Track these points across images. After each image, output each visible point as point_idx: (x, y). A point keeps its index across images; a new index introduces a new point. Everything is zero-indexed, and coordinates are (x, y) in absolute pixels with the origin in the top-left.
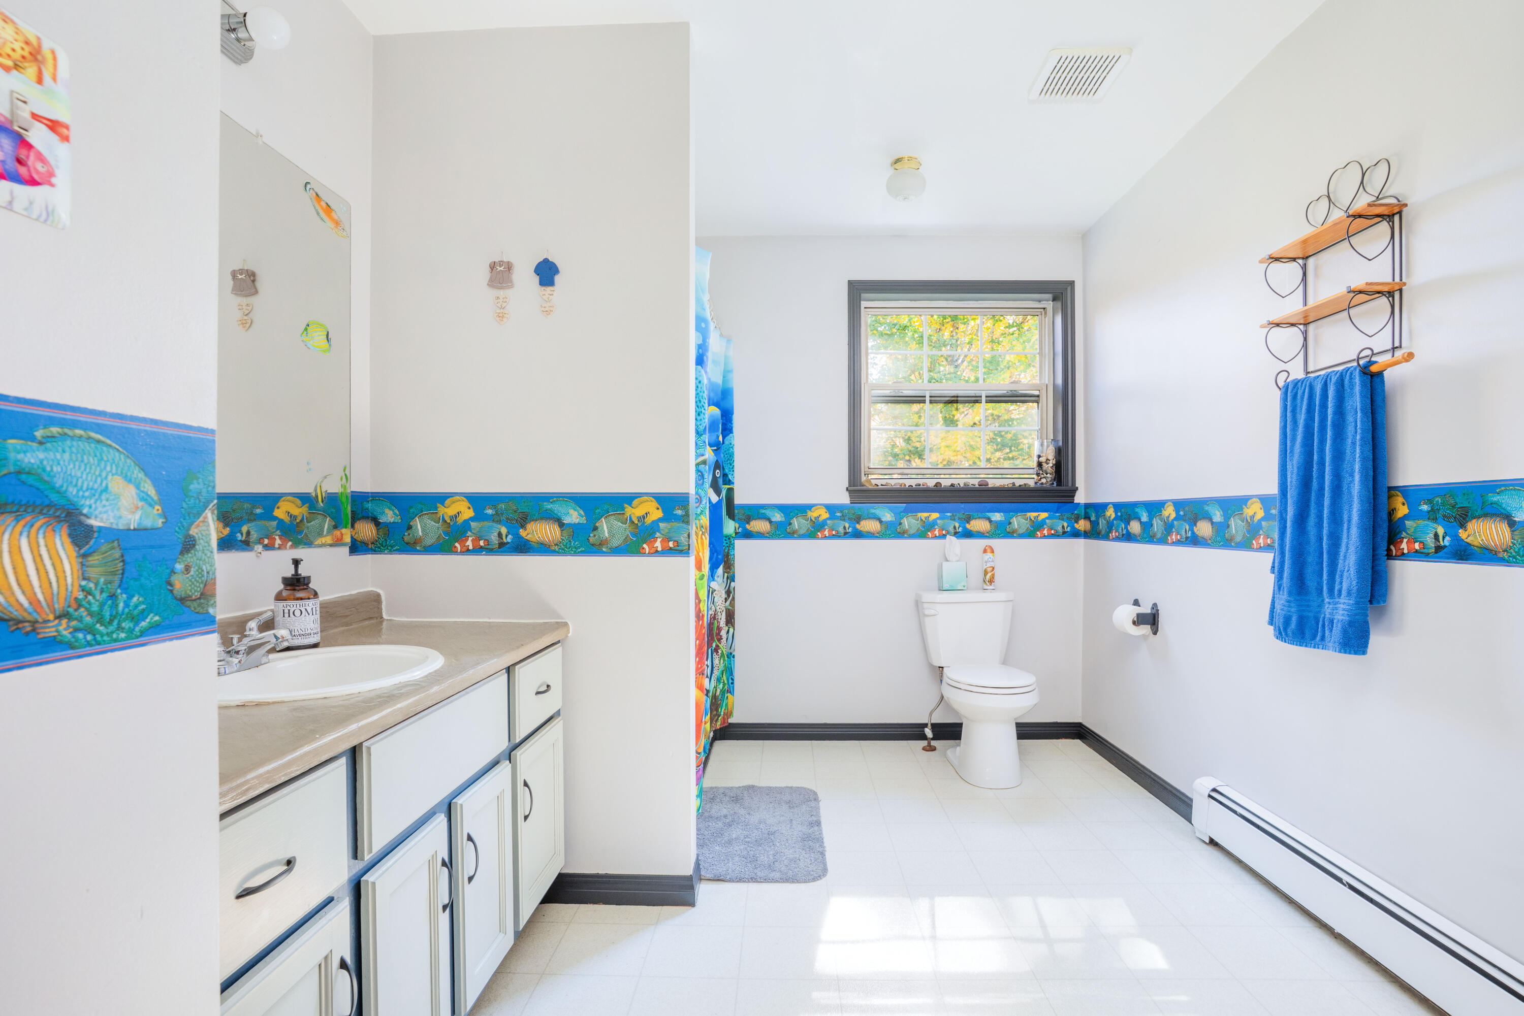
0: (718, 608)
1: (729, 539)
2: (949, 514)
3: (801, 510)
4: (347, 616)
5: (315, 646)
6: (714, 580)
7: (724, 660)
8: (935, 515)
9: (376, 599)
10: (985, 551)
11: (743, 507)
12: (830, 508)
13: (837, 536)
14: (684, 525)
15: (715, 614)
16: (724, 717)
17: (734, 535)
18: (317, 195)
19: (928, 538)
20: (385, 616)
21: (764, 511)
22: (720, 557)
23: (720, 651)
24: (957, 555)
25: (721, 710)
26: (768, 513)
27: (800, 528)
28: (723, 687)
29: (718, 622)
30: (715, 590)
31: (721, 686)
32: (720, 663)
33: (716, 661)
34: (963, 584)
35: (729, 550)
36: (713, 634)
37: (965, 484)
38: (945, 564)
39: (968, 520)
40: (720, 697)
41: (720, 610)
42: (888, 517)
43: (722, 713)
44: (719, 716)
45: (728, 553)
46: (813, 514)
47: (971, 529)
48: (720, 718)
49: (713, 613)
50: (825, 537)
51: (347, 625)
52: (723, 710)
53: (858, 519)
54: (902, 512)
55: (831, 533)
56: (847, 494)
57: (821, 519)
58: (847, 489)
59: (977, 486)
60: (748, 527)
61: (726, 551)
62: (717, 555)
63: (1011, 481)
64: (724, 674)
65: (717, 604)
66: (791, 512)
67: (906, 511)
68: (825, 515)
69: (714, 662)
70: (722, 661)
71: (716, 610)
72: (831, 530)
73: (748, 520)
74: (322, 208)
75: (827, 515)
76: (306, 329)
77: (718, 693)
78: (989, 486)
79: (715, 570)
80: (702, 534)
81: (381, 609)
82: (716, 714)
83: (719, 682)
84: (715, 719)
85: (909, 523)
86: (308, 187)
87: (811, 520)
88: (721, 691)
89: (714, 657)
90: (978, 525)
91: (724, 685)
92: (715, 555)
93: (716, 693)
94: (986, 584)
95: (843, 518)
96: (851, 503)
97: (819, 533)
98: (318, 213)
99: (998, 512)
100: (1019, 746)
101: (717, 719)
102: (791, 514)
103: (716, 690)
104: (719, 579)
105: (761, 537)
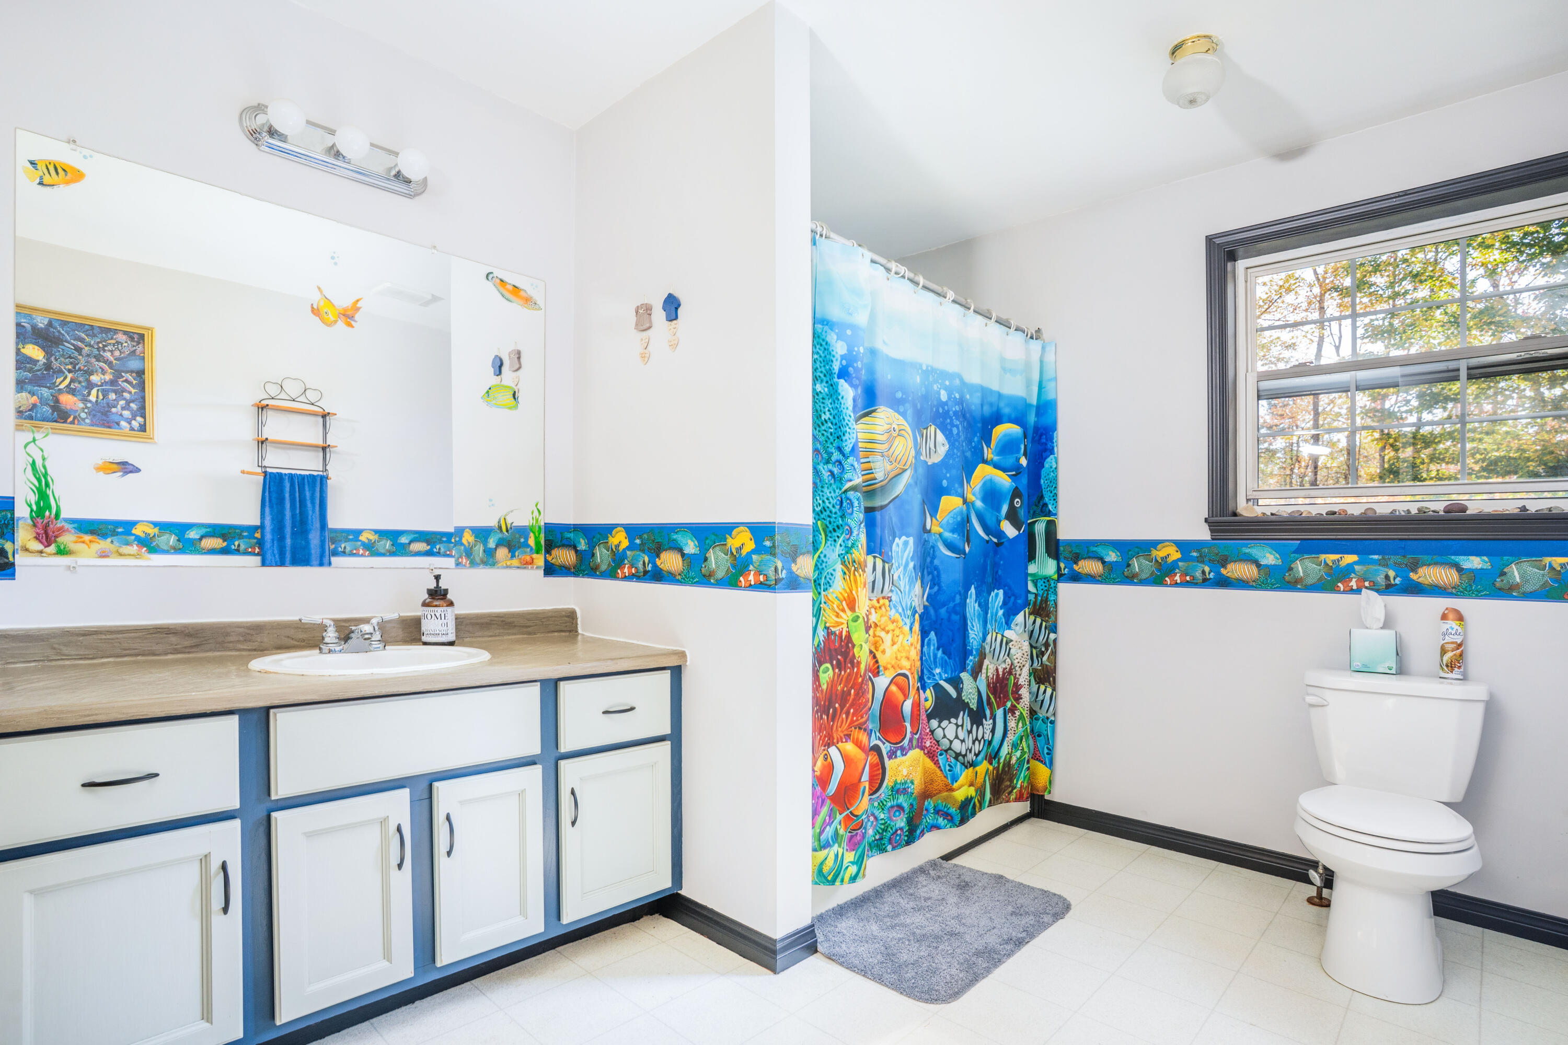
0: (1016, 661)
1: (1048, 581)
2: (1376, 557)
3: (1144, 547)
4: (529, 627)
5: (451, 644)
6: (1009, 628)
7: (1024, 724)
8: (1350, 559)
9: (571, 616)
10: (1444, 617)
11: (1070, 543)
12: (1182, 545)
13: (1193, 584)
14: (772, 558)
15: (1011, 669)
16: (1020, 791)
17: (1056, 577)
18: (502, 280)
19: (1339, 592)
20: (580, 631)
21: (1095, 549)
22: (1019, 601)
23: (1017, 713)
24: (1379, 620)
25: (1017, 781)
26: (1101, 551)
27: (1141, 570)
28: (1021, 756)
29: (1015, 678)
30: (1011, 641)
31: (1018, 754)
32: (1017, 726)
33: (1012, 724)
34: (1387, 665)
35: (1048, 594)
36: (1007, 692)
37: (1419, 510)
38: (1357, 633)
39: (1414, 567)
40: (1016, 766)
41: (1018, 665)
42: (1270, 558)
43: (1019, 786)
44: (1014, 788)
45: (1047, 598)
46: (1159, 554)
47: (1420, 580)
48: (1015, 791)
49: (1008, 667)
50: (1176, 584)
51: (529, 633)
52: (1020, 782)
53: (1224, 562)
54: (1294, 552)
55: (1183, 578)
56: (1206, 527)
57: (1170, 560)
58: (1206, 520)
59: (1442, 513)
60: (1076, 567)
61: (1045, 595)
62: (1015, 599)
63: (1520, 504)
64: (1024, 740)
65: (1015, 657)
66: (1130, 550)
67: (1300, 551)
68: (1175, 555)
69: (1008, 724)
70: (1020, 725)
71: (1012, 664)
72: (1184, 574)
73: (1076, 558)
74: (508, 291)
75: (1179, 555)
76: (488, 392)
77: (1014, 760)
78: (1468, 512)
79: (1012, 617)
80: (855, 570)
81: (577, 624)
82: (1010, 786)
83: (1016, 748)
84: (1007, 791)
85: (1302, 567)
86: (490, 276)
87: (1157, 561)
88: (1018, 759)
89: (1008, 718)
90: (1429, 574)
91: (1023, 753)
92: (1012, 598)
93: (1010, 761)
94: (1443, 669)
95: (1201, 559)
96: (1213, 539)
97: (1167, 579)
98: (503, 296)
99: (1477, 555)
100: (1437, 925)
101: (1011, 791)
102: (1130, 553)
103: (1011, 757)
104: (1018, 628)
105: (1092, 581)
